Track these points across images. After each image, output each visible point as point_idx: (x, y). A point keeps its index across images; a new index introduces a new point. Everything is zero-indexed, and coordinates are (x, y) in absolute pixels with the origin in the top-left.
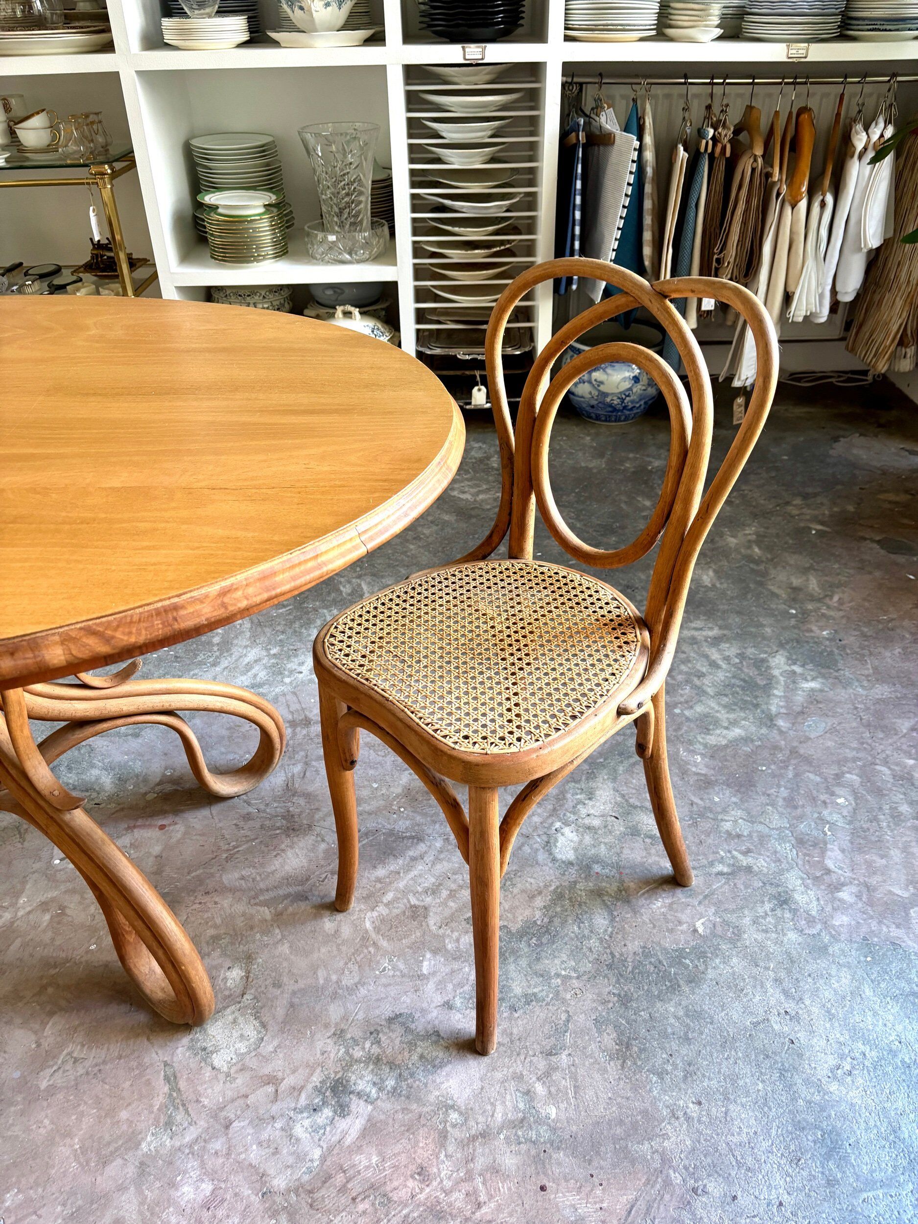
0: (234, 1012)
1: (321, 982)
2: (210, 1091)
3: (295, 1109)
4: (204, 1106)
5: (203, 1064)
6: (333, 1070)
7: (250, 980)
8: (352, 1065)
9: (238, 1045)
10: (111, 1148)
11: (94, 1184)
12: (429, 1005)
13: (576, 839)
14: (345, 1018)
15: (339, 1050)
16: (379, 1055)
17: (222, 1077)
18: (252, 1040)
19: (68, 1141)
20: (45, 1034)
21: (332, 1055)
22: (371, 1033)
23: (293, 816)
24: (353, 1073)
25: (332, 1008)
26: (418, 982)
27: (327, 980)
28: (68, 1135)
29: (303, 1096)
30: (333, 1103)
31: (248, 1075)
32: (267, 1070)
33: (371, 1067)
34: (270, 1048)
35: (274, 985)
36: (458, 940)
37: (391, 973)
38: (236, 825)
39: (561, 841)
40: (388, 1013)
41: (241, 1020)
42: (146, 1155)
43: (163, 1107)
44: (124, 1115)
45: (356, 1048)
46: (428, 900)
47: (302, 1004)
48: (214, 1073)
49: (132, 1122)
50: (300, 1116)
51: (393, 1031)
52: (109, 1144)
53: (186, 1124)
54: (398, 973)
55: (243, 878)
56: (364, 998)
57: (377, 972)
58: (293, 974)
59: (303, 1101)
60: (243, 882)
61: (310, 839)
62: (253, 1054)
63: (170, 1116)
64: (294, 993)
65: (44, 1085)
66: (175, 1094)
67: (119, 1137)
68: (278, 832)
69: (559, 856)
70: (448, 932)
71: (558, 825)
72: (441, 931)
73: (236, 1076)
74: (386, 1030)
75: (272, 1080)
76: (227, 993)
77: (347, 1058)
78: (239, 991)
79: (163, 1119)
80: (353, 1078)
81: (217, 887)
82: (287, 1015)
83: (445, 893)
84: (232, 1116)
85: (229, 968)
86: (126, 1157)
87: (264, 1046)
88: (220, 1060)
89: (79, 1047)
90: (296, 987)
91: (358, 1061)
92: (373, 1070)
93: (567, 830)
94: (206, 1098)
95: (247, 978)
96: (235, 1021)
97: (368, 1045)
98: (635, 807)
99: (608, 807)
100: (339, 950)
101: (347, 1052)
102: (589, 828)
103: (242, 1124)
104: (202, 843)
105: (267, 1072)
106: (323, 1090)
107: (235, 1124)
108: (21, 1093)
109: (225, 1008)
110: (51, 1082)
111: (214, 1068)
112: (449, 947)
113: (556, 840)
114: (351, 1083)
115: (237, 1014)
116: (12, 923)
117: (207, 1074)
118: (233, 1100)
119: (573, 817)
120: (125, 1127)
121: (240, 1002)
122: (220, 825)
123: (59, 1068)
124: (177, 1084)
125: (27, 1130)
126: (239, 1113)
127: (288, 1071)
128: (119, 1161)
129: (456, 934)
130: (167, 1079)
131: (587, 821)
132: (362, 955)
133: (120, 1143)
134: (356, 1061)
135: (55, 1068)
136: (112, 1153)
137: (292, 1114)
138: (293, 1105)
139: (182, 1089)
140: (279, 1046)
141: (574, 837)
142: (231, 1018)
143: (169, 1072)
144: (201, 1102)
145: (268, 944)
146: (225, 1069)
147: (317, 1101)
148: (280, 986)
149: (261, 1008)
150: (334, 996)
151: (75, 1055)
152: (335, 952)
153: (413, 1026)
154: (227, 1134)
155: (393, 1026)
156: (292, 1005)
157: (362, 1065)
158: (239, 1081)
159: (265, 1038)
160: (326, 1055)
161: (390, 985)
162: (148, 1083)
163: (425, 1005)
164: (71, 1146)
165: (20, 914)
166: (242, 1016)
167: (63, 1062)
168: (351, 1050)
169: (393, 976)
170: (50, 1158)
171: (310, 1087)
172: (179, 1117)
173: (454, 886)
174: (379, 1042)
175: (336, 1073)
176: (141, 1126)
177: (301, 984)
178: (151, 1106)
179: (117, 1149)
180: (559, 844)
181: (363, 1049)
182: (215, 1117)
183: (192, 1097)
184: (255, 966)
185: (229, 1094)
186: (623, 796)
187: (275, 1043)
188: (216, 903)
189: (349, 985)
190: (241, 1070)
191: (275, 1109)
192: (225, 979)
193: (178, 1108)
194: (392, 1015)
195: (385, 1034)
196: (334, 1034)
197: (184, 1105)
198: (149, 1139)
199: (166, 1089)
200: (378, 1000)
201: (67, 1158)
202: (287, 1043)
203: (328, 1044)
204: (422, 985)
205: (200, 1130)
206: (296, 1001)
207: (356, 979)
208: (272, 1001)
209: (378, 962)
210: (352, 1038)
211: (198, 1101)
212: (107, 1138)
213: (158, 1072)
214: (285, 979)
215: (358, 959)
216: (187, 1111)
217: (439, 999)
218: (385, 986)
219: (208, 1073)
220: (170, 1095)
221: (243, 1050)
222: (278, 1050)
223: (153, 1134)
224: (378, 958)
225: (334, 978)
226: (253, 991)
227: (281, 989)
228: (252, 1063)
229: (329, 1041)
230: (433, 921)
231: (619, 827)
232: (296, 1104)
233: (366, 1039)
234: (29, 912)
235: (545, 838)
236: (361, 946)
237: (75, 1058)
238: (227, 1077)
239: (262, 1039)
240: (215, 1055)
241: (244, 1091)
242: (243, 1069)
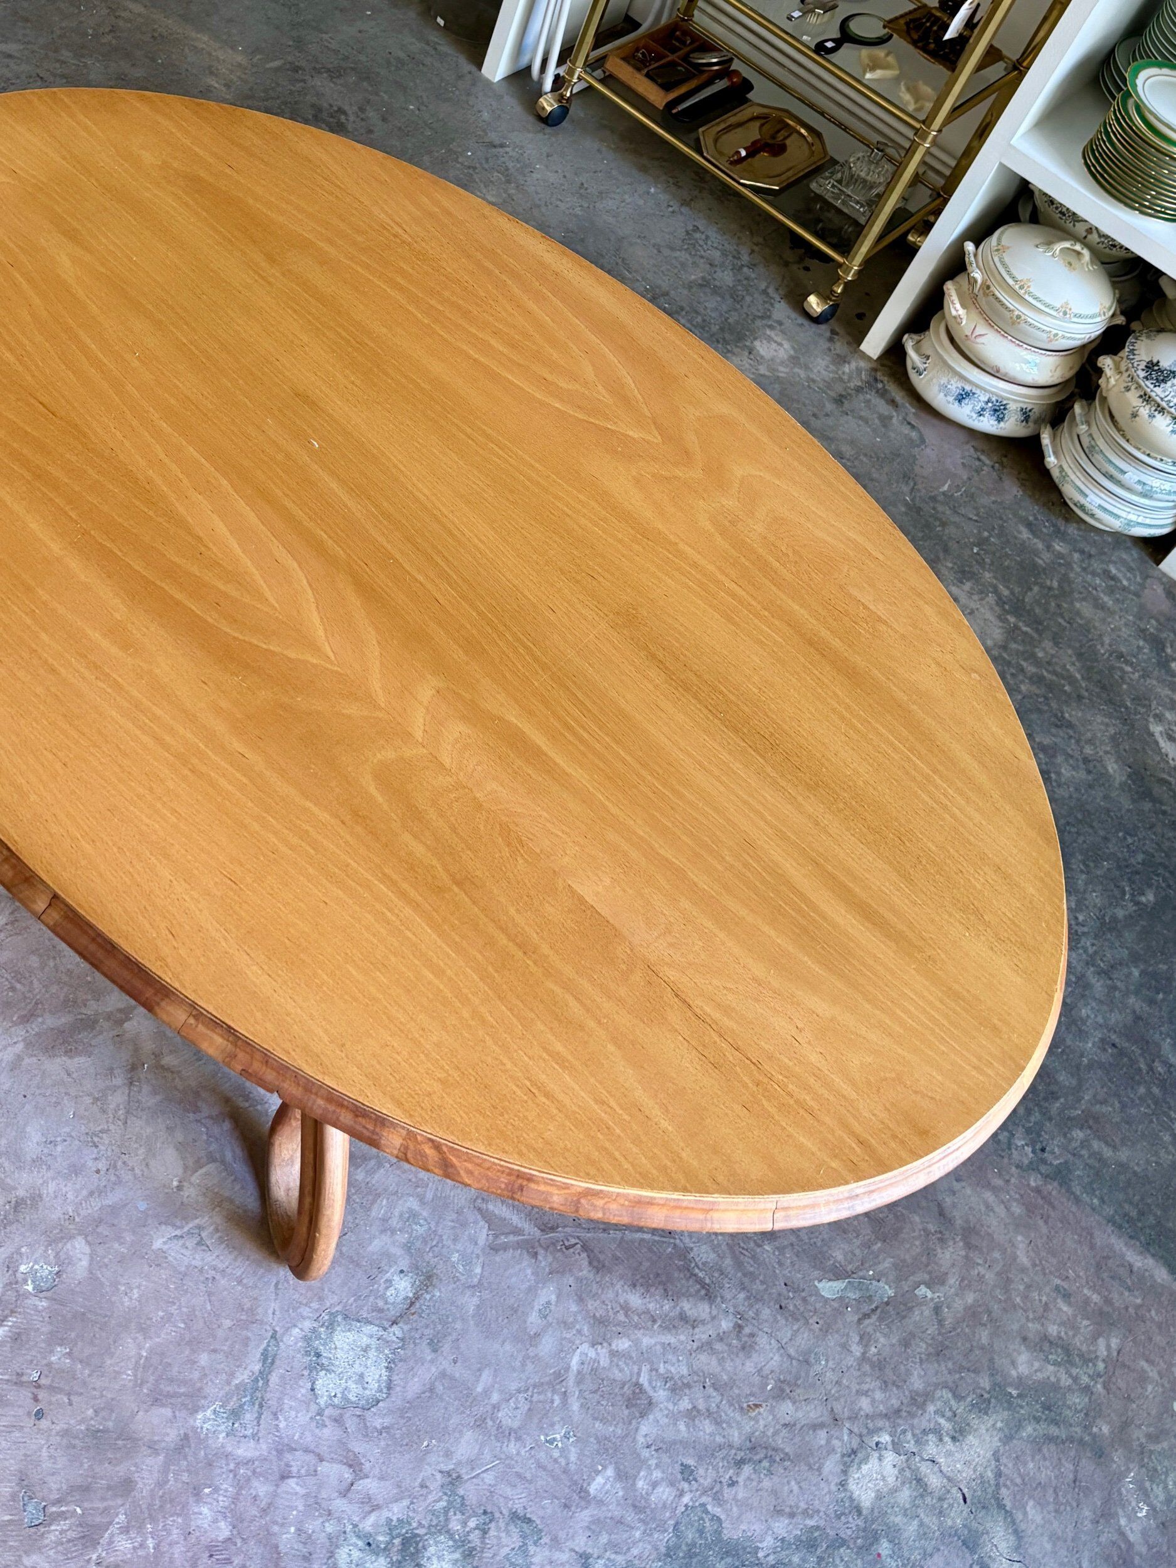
0: (372, 1336)
1: (479, 1389)
2: (293, 1413)
3: (355, 1526)
4: (277, 1428)
5: (306, 1373)
6: (419, 1519)
7: (412, 1310)
8: (440, 1531)
9: (352, 1385)
10: (171, 1389)
11: (133, 1415)
12: (567, 1540)
13: (891, 1480)
14: (472, 1463)
15: (440, 1499)
16: (474, 1549)
17: (314, 1408)
18: (368, 1392)
19: (140, 1337)
20: (192, 1179)
21: (431, 1498)
22: (485, 1513)
24: (436, 1543)
25: (469, 1435)
26: (575, 1497)
27: (487, 1393)
29: (372, 1518)
30: (394, 1559)
31: (338, 1433)
32: (358, 1447)
33: (457, 1556)
34: (378, 1423)
35: (431, 1342)
36: (654, 1485)
37: (556, 1454)
39: (871, 1467)
40: (518, 1507)
41: (373, 1354)
42: (194, 1429)
43: (241, 1388)
44: (204, 1359)
45: (459, 1516)
46: (661, 1395)
47: (442, 1400)
48: (310, 1395)
49: (205, 1375)
50: (354, 1540)
51: (508, 1532)
52: (171, 1380)
53: (249, 1432)
54: (563, 1462)
56: (508, 1457)
57: (542, 1438)
58: (458, 1348)
59: (367, 1525)
62: (359, 1412)
63: (241, 1406)
64: (443, 1375)
65: (158, 1243)
66: (260, 1383)
67: (184, 1382)
69: (852, 1486)
70: (653, 1462)
71: (885, 1438)
72: (645, 1453)
73: (327, 1422)
74: (502, 1524)
75: (354, 1464)
76: (380, 1303)
77: (442, 1518)
78: (393, 1313)
79: (233, 1404)
80: (432, 1550)
82: (419, 1396)
83: (685, 1404)
84: (294, 1469)
85: (402, 1271)
86: (177, 1413)
87: (374, 1414)
88: (325, 1384)
90: (450, 1369)
91: (450, 1535)
92: (457, 1561)
93: (890, 1457)
94: (286, 1419)
95: (412, 1304)
96: (366, 1350)
97: (472, 1523)
98: (1001, 1506)
99: (968, 1473)
100: (523, 1364)
101: (446, 1510)
102: (919, 1480)
103: (298, 1489)
105: (356, 1450)
106: (394, 1533)
107: (292, 1482)
109: (367, 1322)
110: (164, 1248)
111: (312, 1390)
112: (640, 1484)
113: (866, 1460)
114: (427, 1554)
115: (374, 1342)
117: (303, 1391)
118: (307, 1451)
119: (911, 1446)
120: (195, 1375)
121: (385, 1330)
124: (270, 1372)
126: (303, 1471)
127: (377, 1471)
128: (168, 1412)
129: (657, 1474)
130: (265, 1355)
131: (925, 1469)
132: (542, 1397)
133: (182, 1390)
134: (448, 1532)
136: (168, 1395)
137: (349, 1528)
138: (356, 1519)
139: (270, 1383)
140: (388, 1430)
141: (891, 1473)
142: (365, 1340)
143: (272, 1348)
144: (278, 1418)
145: (457, 1280)
146: (323, 1401)
147: (381, 1538)
148: (435, 1350)
149: (401, 1361)
150: (480, 1424)
151: (203, 1234)
152: (519, 1361)
153: (532, 1549)
154: (277, 1486)
155: (512, 1527)
156: (432, 1390)
157: (451, 1543)
158: (326, 1432)
159: (381, 1404)
160: (424, 1491)
161: (544, 1468)
162: (246, 1342)
163: (562, 1535)
164: (139, 1347)
166: (377, 1349)
168: (451, 1513)
169: (556, 1461)
170: (114, 1341)
171: (386, 1514)
172: (249, 1417)
173: (701, 1405)
174: (485, 1532)
175: (420, 1525)
176: (211, 1390)
177: (458, 1371)
178: (233, 1375)
179: (175, 1395)
180: (865, 1468)
181: (464, 1524)
182: (280, 1452)
183: (274, 1404)
184: (428, 1297)
185: (309, 1438)
186: (999, 1474)
187: (387, 1421)
189: (504, 1423)
190: (336, 1420)
191: (340, 1504)
192: (390, 1284)
193: (254, 1404)
194: (521, 1512)
195: (498, 1529)
196: (449, 1474)
197: (261, 1406)
198: (209, 1413)
199: (257, 1367)
200: (519, 1475)
201: (129, 1358)
202: (398, 1434)
203: (435, 1480)
204: (577, 1506)
205: (258, 1454)
206: (440, 1388)
207: (516, 1424)
208: (417, 1362)
209: (552, 1425)
210: (463, 1498)
211: (275, 1415)
212: (174, 1371)
213: (261, 1338)
214: (446, 1347)
215: (535, 1399)
216: (259, 1418)
217: (581, 1543)
218: (540, 1466)
220: (256, 1380)
221: (352, 1397)
222: (384, 1434)
223: (215, 1411)
224: (556, 1419)
225: (495, 1397)
226: (406, 1328)
227: (434, 1356)
228: (351, 1424)
229: (439, 1476)
230: (646, 1429)
231: (957, 1517)
232: (360, 1521)
233: (475, 1514)
235: (855, 1445)
236: (549, 1383)
237: (201, 1238)
238: (318, 1414)
239: (378, 1402)
240: (323, 1373)
241: (323, 1450)
242: (338, 1421)
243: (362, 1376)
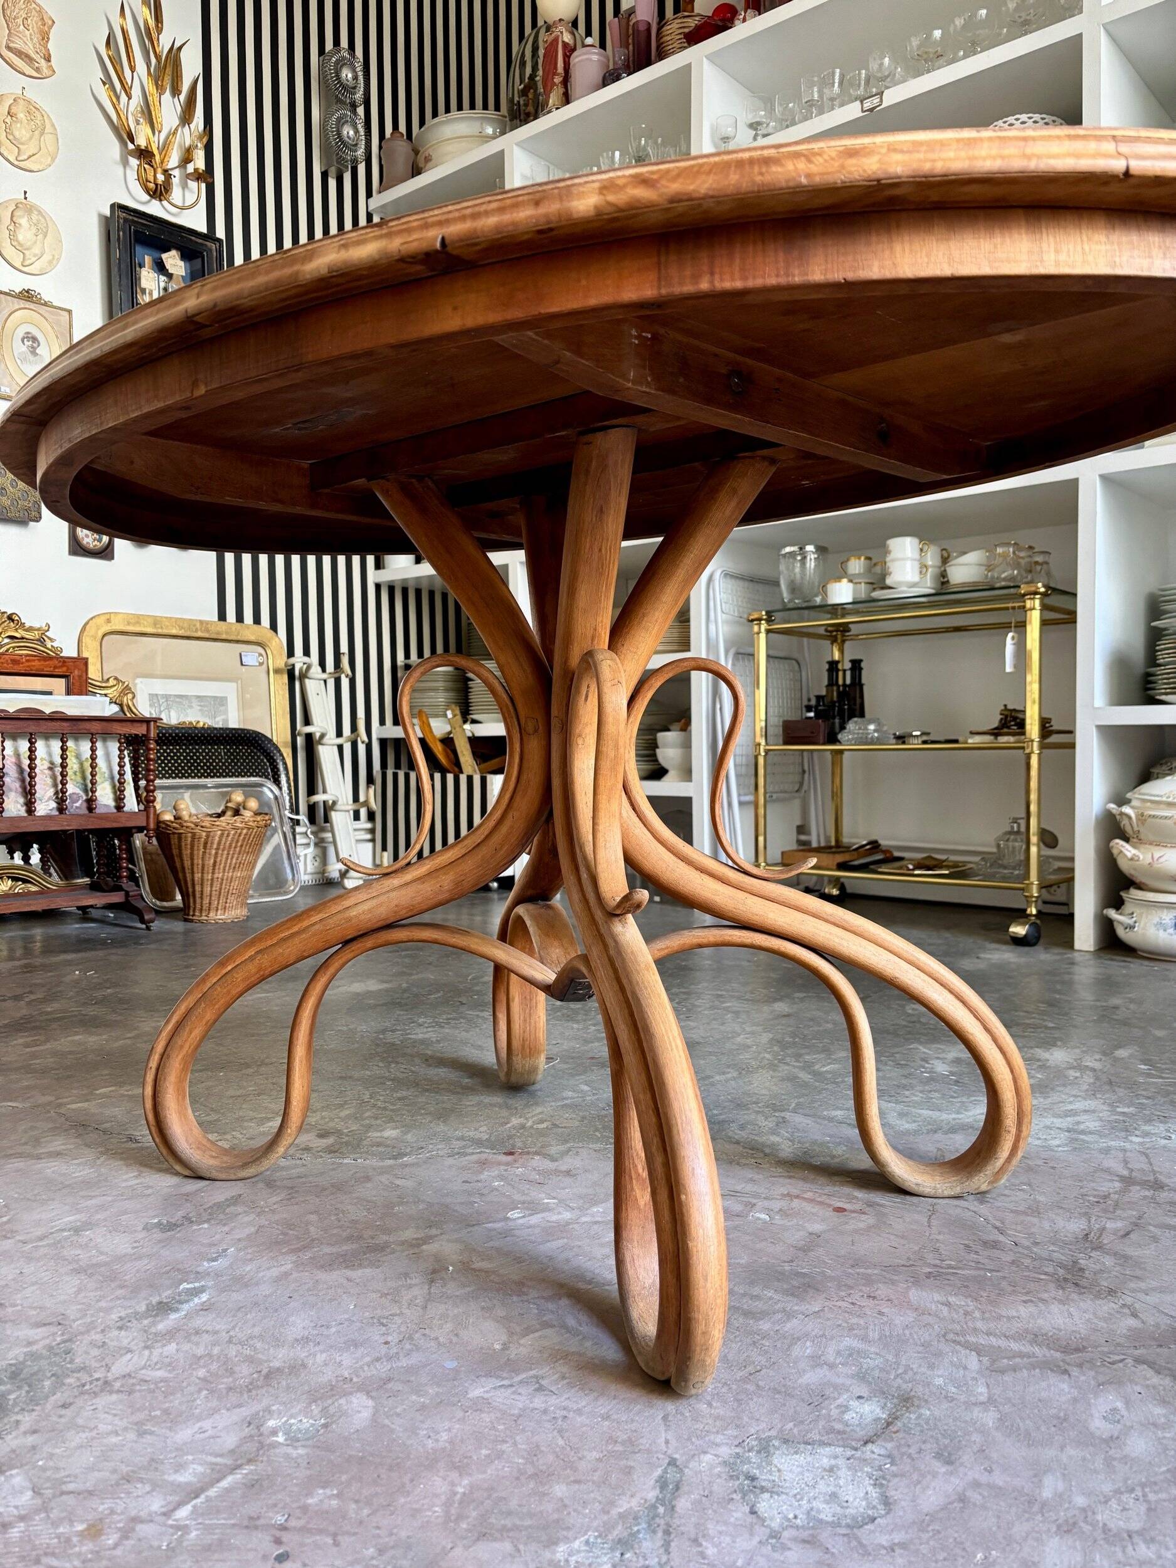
0: (836, 1457)
1: (1047, 1495)
2: (726, 1539)
4: (703, 1555)
5: (737, 1497)
7: (893, 1428)
9: (818, 1505)
10: (508, 1522)
11: (445, 1552)
17: (761, 1533)
18: (851, 1511)
19: (454, 1475)
20: (522, 1341)
23: (1082, 1270)
27: (1062, 1497)
28: (461, 1468)
31: (814, 1554)
34: (884, 1540)
35: (938, 1456)
38: (967, 1246)
41: (844, 1473)
43: (630, 1517)
44: (560, 1490)
47: (986, 1509)
48: (751, 1519)
49: (565, 1506)
52: (509, 1513)
55: (948, 1304)
58: (987, 1458)
60: (945, 1309)
61: (1107, 1307)
62: (844, 1531)
63: (633, 1535)
64: (976, 1485)
65: (476, 1392)
66: (661, 1510)
67: (531, 1515)
68: (1043, 1277)
73: (789, 1544)
76: (838, 1426)
78: (861, 1434)
79: (618, 1531)
81: (892, 1297)
82: (944, 1508)
85: (860, 1397)
86: (521, 1547)
87: (872, 1532)
88: (772, 1507)
89: (556, 1376)
90: (984, 1478)
94: (715, 1545)
95: (889, 1424)
96: (831, 1470)
100: (1109, 1465)
104: (894, 1244)
108: (438, 1385)
109: (823, 1444)
110: (486, 1396)
111: (753, 1512)
115: (841, 1462)
116: (568, 1224)
117: (738, 1515)
120: (548, 1507)
121: (856, 1449)
122: (941, 1237)
123: (511, 1386)
124: (675, 1498)
125: (413, 1431)
128: (507, 1546)
130: (662, 1483)
133: (528, 1522)
135: (506, 1382)
136: (504, 1529)
139: (678, 1509)
140: (903, 1545)
142: (826, 1462)
143: (672, 1475)
144: (700, 1545)
145: (953, 1399)
146: (775, 1524)
148: (949, 1462)
149: (895, 1476)
150: (1068, 1529)
151: (543, 1382)
152: (1099, 1464)
156: (962, 1499)
158: (792, 1555)
159: (880, 1521)
162: (628, 1471)
164: (453, 1484)
165: (584, 1219)
166: (849, 1469)
167: (521, 1382)
170: (412, 1481)
172: (649, 1545)
176: (576, 1521)
177: (999, 1480)
178: (612, 1503)
179: (516, 1528)
183: (690, 1529)
184: (913, 1416)
185: (762, 1563)
187: (898, 1537)
188: (881, 1313)
190: (804, 1541)
192: (845, 1409)
193: (654, 1532)
197: (667, 1532)
198: (576, 1544)
199: (652, 1495)
201: (436, 1496)
202: (924, 1549)
206: (975, 1497)
208: (923, 1476)
211: (695, 1541)
212: (513, 1504)
213: (652, 1466)
214: (967, 1459)
216: (667, 1546)
219: (739, 1512)
220: (654, 1507)
221: (825, 1517)
222: (898, 1551)
223: (587, 1542)
225: (1080, 1501)
226: (889, 1445)
227: (950, 1468)
228: (834, 1544)
234: (596, 1223)
237: (541, 1386)
238: (772, 1537)
239: (873, 1520)
240: (766, 1495)
242: (810, 1542)
243: (834, 1496)
